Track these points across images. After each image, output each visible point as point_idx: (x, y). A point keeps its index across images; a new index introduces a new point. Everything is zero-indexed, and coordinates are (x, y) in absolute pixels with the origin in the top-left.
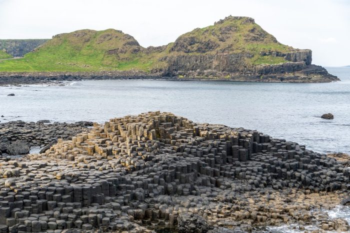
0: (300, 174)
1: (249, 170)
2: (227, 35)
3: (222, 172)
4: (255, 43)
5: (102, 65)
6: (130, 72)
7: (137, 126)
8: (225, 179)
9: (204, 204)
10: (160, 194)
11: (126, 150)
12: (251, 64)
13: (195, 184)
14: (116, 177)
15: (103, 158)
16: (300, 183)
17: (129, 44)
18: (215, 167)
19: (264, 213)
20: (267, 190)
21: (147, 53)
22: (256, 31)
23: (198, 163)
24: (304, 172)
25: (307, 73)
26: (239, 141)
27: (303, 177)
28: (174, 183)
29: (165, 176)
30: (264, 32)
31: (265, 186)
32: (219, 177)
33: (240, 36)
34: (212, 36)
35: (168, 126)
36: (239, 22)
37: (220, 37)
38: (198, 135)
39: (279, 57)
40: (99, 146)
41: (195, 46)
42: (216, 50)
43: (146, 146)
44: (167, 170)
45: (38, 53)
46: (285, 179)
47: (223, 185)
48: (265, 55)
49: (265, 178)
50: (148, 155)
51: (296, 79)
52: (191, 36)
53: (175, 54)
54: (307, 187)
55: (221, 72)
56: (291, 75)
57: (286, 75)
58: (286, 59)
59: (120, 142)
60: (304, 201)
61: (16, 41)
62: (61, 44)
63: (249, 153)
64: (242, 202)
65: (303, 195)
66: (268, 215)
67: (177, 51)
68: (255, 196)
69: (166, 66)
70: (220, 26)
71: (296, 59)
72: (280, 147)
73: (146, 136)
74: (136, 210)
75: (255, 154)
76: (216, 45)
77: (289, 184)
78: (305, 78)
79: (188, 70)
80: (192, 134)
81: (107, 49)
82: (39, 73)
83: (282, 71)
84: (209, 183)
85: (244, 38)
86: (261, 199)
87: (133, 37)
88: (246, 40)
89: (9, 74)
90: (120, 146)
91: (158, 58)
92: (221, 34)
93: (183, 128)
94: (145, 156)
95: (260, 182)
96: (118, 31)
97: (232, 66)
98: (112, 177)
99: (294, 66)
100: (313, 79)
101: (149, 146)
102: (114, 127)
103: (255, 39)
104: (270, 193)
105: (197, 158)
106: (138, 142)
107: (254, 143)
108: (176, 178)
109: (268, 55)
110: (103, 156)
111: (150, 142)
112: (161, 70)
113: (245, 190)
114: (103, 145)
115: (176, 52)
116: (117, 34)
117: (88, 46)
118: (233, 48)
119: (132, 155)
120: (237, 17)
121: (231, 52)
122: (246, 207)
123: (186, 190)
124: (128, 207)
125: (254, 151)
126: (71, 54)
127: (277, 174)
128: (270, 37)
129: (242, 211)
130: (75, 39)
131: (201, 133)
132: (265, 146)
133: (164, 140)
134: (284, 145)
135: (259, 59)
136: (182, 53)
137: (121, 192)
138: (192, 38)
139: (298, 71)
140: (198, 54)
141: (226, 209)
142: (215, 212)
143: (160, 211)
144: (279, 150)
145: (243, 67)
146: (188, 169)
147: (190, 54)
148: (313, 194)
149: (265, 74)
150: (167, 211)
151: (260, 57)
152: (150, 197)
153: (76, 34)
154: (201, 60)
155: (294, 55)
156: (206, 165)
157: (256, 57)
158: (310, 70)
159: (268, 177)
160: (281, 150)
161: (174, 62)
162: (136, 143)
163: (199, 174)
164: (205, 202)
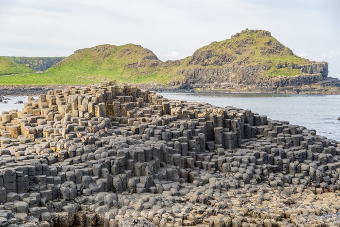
0: (308, 166)
1: (237, 160)
2: (243, 48)
3: (198, 162)
4: (271, 55)
5: (122, 78)
6: (149, 85)
7: (79, 98)
8: (201, 172)
9: (165, 206)
10: (99, 191)
11: (59, 130)
12: (267, 76)
13: (155, 177)
14: (33, 164)
15: (28, 141)
16: (307, 178)
17: (148, 58)
18: (188, 155)
19: (253, 219)
20: (261, 187)
21: (166, 67)
22: (272, 44)
23: (162, 148)
24: (313, 164)
25: (324, 85)
26: (224, 121)
27: (312, 170)
28: (123, 175)
29: (109, 166)
30: (281, 45)
31: (259, 181)
32: (193, 170)
33: (256, 48)
34: (229, 49)
35: (125, 100)
36: (255, 35)
37: (237, 50)
38: (169, 113)
39: (295, 70)
40: (26, 125)
41: (212, 60)
42: (233, 63)
43: (90, 124)
44: (114, 157)
45: (60, 67)
46: (287, 174)
47: (198, 180)
48: (281, 67)
49: (258, 171)
50: (90, 136)
51: (312, 91)
52: (208, 49)
53: (192, 68)
54: (318, 184)
55: (237, 85)
56: (308, 87)
57: (302, 87)
58: (303, 71)
59: (55, 120)
60: (314, 203)
61: (43, 59)
62: (83, 59)
63: (238, 138)
64: (222, 203)
65: (313, 195)
66: (258, 222)
67: (195, 64)
68: (243, 195)
69: (183, 79)
70: (237, 39)
71: (312, 71)
72: (280, 130)
73: (91, 111)
74: (57, 214)
75: (246, 140)
76: (232, 58)
77: (293, 179)
78: (321, 90)
79: (205, 82)
80: (159, 111)
81: (127, 63)
82: (59, 85)
83: (298, 82)
84: (177, 177)
85: (261, 51)
86: (251, 199)
87: (152, 52)
88: (263, 53)
89: (29, 87)
90: (54, 126)
91: (176, 71)
92: (238, 47)
93: (149, 104)
94: (85, 137)
95: (251, 177)
96: (138, 46)
97: (248, 79)
98: (26, 165)
99: (310, 77)
100: (330, 90)
101: (93, 125)
102: (50, 101)
103: (271, 52)
104: (265, 192)
105: (161, 141)
106: (79, 120)
107: (246, 124)
108: (126, 169)
109: (284, 68)
110: (29, 138)
111: (96, 120)
112: (179, 83)
113: (228, 187)
114: (31, 124)
115: (193, 66)
116: (136, 49)
117: (108, 61)
118: (249, 60)
119: (67, 136)
120: (254, 30)
121: (247, 65)
122: (227, 210)
123: (141, 186)
124: (45, 208)
125: (245, 136)
126: (92, 68)
127: (277, 166)
128: (286, 50)
129: (220, 215)
130: (96, 54)
131: (172, 110)
132: (260, 129)
133: (119, 118)
134: (287, 127)
135: (275, 71)
136: (199, 66)
137: (37, 187)
138: (209, 51)
139: (314, 83)
140: (215, 67)
141: (196, 212)
142: (179, 217)
143: (96, 216)
144: (279, 134)
145: (260, 80)
146: (146, 156)
147: (207, 67)
148: (326, 194)
149: (281, 86)
150: (107, 215)
151: (276, 69)
152: (84, 195)
153: (97, 49)
154: (218, 73)
155: (310, 68)
156: (174, 152)
157: (272, 69)
158: (326, 81)
159: (262, 170)
160: (282, 134)
161: (192, 75)
162: (76, 121)
163: (163, 163)
164: (166, 203)
